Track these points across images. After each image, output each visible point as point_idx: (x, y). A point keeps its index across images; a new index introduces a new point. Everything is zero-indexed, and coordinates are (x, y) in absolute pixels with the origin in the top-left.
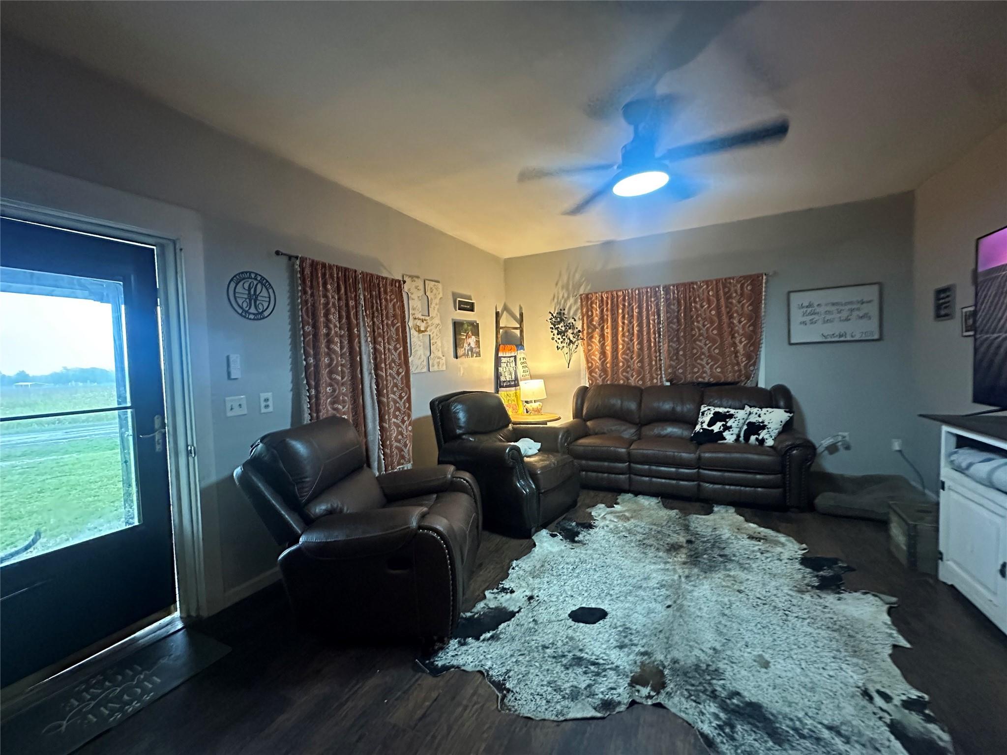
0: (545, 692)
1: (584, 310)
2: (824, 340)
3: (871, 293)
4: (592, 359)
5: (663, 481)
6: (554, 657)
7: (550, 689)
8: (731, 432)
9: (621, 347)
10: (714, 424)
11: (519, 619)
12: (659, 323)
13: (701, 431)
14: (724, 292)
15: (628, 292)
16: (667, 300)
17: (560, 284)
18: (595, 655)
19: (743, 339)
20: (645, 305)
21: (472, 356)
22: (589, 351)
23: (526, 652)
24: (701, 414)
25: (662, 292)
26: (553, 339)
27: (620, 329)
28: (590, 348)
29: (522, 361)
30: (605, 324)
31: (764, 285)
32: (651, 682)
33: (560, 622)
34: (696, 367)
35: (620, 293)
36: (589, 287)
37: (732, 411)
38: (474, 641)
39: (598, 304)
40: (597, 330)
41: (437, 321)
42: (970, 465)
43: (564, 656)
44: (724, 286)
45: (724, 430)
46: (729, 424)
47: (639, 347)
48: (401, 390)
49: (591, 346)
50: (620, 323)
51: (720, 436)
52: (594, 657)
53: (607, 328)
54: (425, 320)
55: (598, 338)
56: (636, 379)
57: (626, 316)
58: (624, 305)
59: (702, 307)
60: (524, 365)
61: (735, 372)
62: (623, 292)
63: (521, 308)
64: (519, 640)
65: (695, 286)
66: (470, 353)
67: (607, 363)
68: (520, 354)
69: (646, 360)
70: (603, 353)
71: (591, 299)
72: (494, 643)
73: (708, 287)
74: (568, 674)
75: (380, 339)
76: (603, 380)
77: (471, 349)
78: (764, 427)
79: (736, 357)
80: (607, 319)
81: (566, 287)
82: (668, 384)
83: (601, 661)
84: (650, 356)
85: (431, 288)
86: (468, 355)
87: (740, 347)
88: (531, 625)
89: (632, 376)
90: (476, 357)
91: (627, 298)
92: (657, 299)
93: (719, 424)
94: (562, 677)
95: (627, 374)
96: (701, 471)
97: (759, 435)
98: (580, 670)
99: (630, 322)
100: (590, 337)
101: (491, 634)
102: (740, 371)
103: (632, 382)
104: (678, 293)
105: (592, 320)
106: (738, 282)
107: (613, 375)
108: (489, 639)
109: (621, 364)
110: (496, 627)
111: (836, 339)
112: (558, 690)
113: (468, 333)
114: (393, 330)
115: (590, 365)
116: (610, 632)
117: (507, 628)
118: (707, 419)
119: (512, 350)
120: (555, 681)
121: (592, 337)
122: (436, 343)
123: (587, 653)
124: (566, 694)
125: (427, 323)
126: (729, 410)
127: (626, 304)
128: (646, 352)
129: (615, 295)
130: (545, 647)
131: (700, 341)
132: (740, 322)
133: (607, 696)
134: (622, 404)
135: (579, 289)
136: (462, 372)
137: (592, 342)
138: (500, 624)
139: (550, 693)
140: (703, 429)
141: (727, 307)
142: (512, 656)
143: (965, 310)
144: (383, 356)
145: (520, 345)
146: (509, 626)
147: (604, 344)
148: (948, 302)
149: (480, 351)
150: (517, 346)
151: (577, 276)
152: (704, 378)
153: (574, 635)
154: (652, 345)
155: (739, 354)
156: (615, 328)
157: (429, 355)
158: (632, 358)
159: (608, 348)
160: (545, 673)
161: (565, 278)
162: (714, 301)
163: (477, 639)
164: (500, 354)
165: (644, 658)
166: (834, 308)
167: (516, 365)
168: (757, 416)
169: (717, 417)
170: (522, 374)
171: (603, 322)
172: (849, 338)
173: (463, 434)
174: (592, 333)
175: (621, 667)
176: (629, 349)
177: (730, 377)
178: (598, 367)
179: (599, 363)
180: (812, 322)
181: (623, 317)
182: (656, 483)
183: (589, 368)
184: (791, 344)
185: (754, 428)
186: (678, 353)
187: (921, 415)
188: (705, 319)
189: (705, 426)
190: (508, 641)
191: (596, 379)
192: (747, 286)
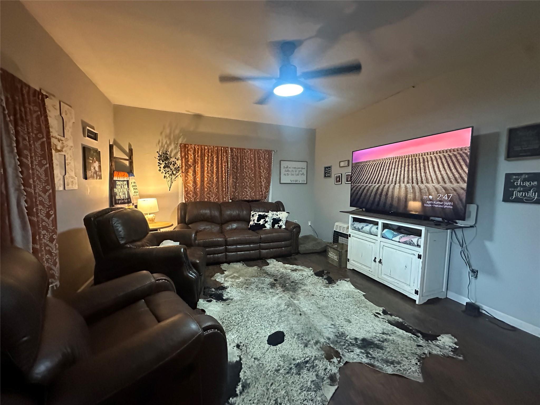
0: (305, 396)
1: (183, 154)
2: (291, 182)
3: (304, 165)
4: (188, 186)
5: (243, 252)
6: (288, 373)
7: (305, 392)
8: (268, 224)
9: (206, 179)
10: (260, 220)
11: (246, 364)
12: (228, 168)
13: (254, 224)
14: (257, 156)
15: (211, 148)
16: (232, 156)
17: (164, 134)
18: (302, 358)
19: (265, 180)
20: (220, 156)
21: (97, 178)
22: (186, 180)
23: (272, 381)
24: (251, 216)
25: (230, 151)
26: (160, 170)
27: (206, 169)
28: (186, 178)
29: (133, 184)
30: (196, 165)
31: (273, 156)
32: (333, 355)
33: (268, 351)
34: (243, 192)
35: (206, 148)
36: (185, 140)
37: (266, 214)
38: (235, 399)
39: (192, 152)
40: (191, 168)
41: (70, 143)
42: (362, 228)
43: (291, 368)
44: (258, 154)
45: (265, 223)
46: (266, 220)
47: (216, 180)
48: (48, 208)
49: (188, 178)
50: (206, 165)
51: (264, 226)
52: (303, 359)
53: (198, 167)
54: (62, 140)
55: (192, 173)
56: (214, 198)
57: (210, 161)
58: (208, 155)
59: (248, 162)
60: (135, 187)
61: (260, 195)
62: (208, 147)
63: (130, 145)
64: (260, 376)
65: (245, 151)
66: (95, 175)
67: (197, 189)
68: (132, 180)
69: (220, 188)
70: (195, 182)
71: (187, 148)
72: (249, 390)
73: (251, 152)
74: (303, 377)
75: (26, 152)
76: (195, 199)
77: (96, 172)
78: (280, 220)
79: (261, 188)
80: (198, 162)
81: (168, 136)
82: (231, 201)
83: (308, 359)
84: (222, 186)
85: (66, 111)
86: (94, 177)
87: (263, 183)
88: (257, 362)
89: (212, 196)
90: (99, 179)
91: (210, 151)
92: (227, 154)
93: (262, 220)
94: (303, 381)
95: (209, 196)
96: (261, 244)
97: (279, 224)
98: (305, 371)
99: (212, 165)
100: (187, 172)
101: (241, 386)
102: (262, 194)
103: (212, 200)
104: (237, 153)
105: (188, 161)
106: (263, 152)
107: (201, 196)
108: (243, 390)
109: (206, 190)
110: (239, 380)
111: (295, 182)
112: (309, 389)
113: (94, 158)
114: (38, 144)
115: (186, 189)
116: (294, 341)
117: (246, 374)
118: (256, 218)
119: (125, 176)
120: (303, 386)
121: (188, 172)
122: (70, 163)
123: (298, 359)
124: (314, 388)
125: (63, 143)
126: (265, 213)
127: (210, 154)
128: (220, 183)
129: (203, 148)
130: (277, 371)
131: (246, 179)
132: (263, 171)
133: (328, 375)
134: (211, 213)
135: (178, 140)
136: (89, 191)
137: (188, 175)
138: (239, 375)
139: (308, 395)
140: (255, 223)
141: (258, 164)
142: (268, 390)
143: (346, 174)
144: (31, 171)
145: (130, 172)
146: (245, 372)
147: (196, 176)
148: (330, 172)
149: (101, 174)
150: (128, 173)
151: (177, 132)
152: (247, 198)
153: (282, 354)
154: (224, 179)
155: (262, 187)
156: (202, 167)
157: (64, 174)
158: (212, 186)
159: (198, 179)
160: (293, 385)
161: (168, 131)
162: (253, 160)
163: (236, 395)
164: (115, 178)
165: (319, 345)
166: (294, 170)
167: (128, 187)
168: (276, 215)
169: (260, 217)
170: (133, 194)
171: (195, 163)
172: (298, 182)
173: (126, 244)
174: (188, 169)
175: (317, 356)
176: (211, 181)
177: (258, 197)
178: (191, 191)
179: (192, 188)
180: (288, 175)
181: (208, 162)
182: (240, 254)
183: (186, 191)
184: (280, 183)
185: (276, 221)
186: (236, 184)
187: (340, 212)
188: (249, 168)
189: (256, 222)
190: (256, 382)
191: (190, 198)
192: (267, 155)
